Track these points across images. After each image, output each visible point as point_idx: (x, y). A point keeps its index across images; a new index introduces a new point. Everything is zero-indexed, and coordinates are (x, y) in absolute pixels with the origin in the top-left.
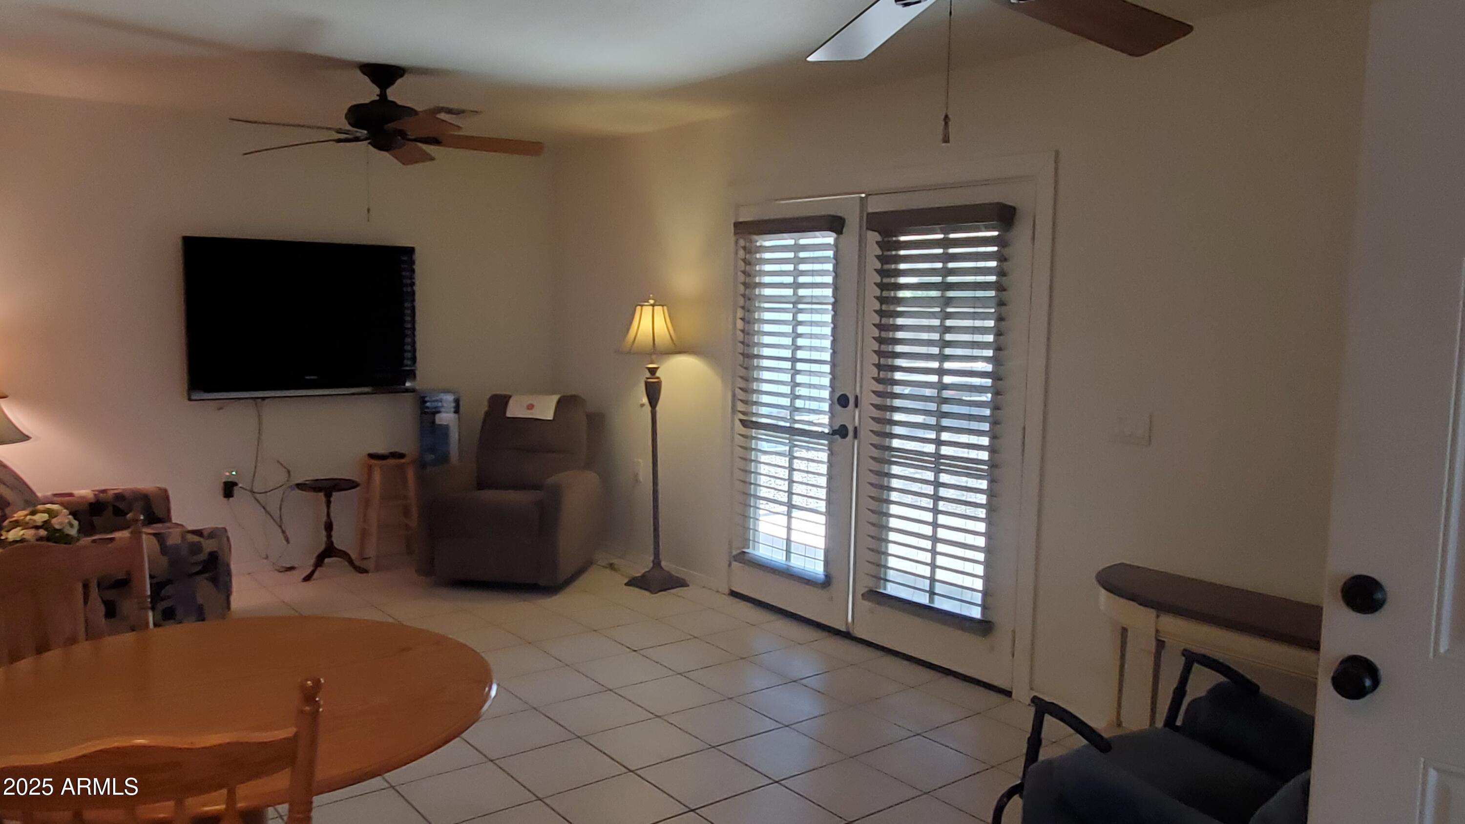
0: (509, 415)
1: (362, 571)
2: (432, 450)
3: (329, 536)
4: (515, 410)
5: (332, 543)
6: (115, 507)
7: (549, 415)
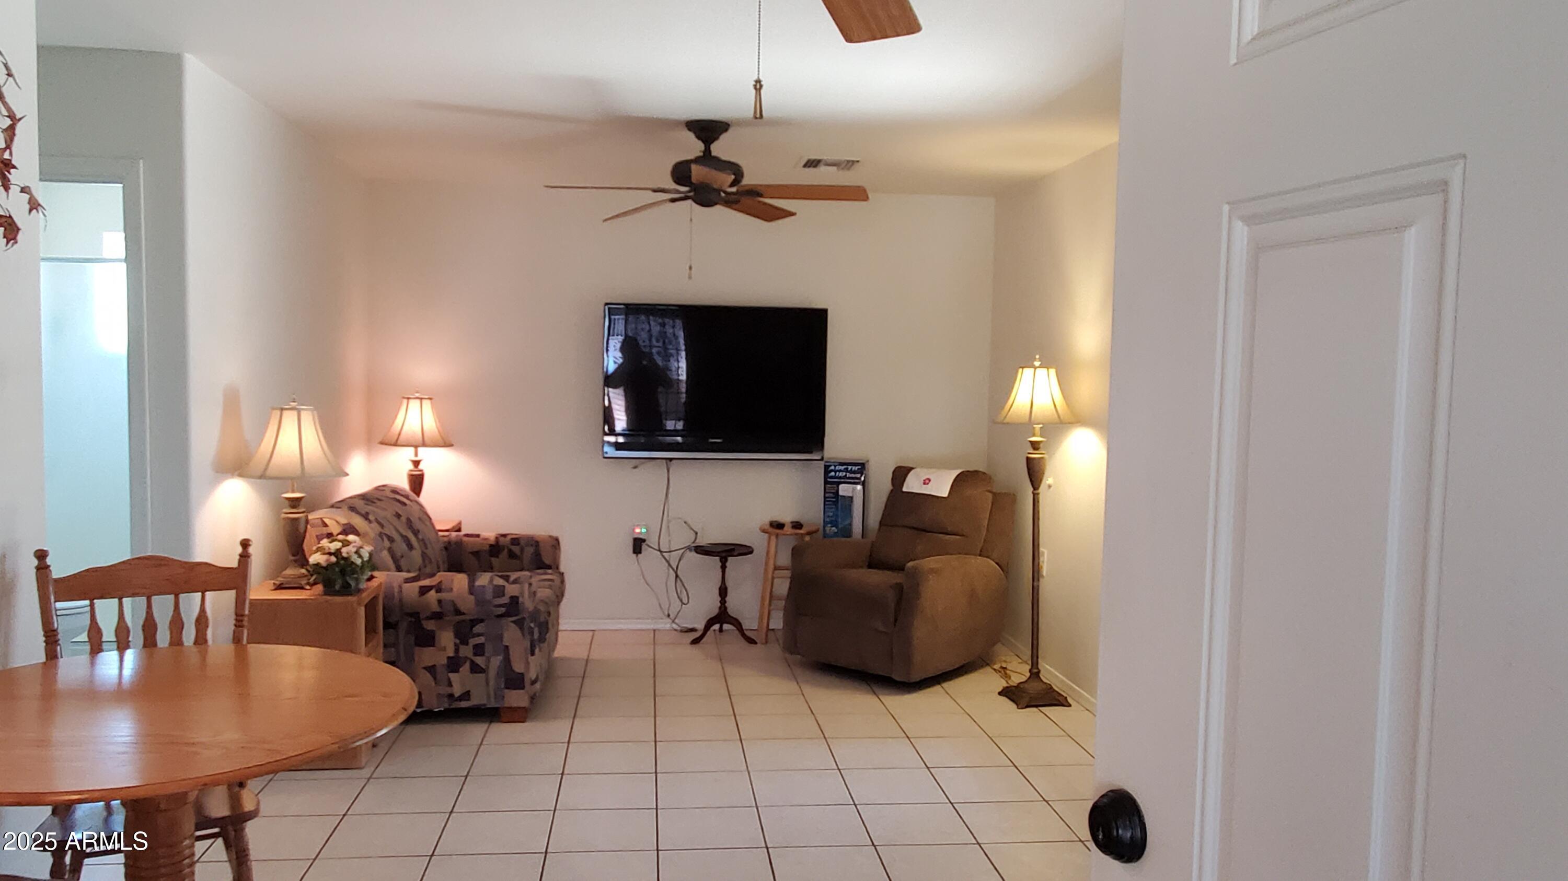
0: (904, 489)
1: (751, 641)
2: (834, 524)
3: (723, 602)
4: (912, 485)
5: (726, 608)
6: (510, 551)
7: (944, 492)
